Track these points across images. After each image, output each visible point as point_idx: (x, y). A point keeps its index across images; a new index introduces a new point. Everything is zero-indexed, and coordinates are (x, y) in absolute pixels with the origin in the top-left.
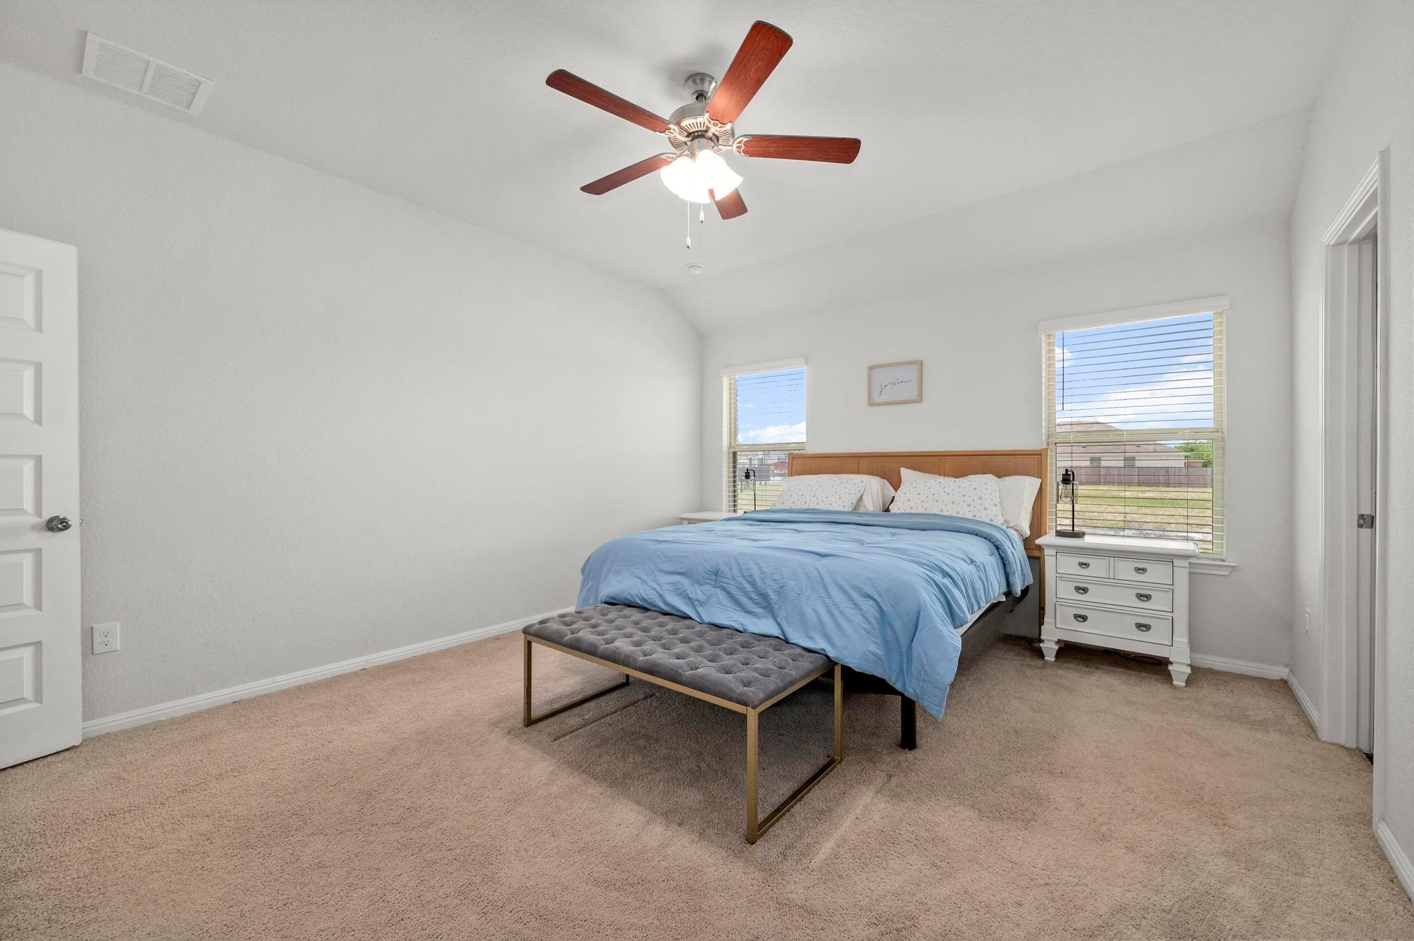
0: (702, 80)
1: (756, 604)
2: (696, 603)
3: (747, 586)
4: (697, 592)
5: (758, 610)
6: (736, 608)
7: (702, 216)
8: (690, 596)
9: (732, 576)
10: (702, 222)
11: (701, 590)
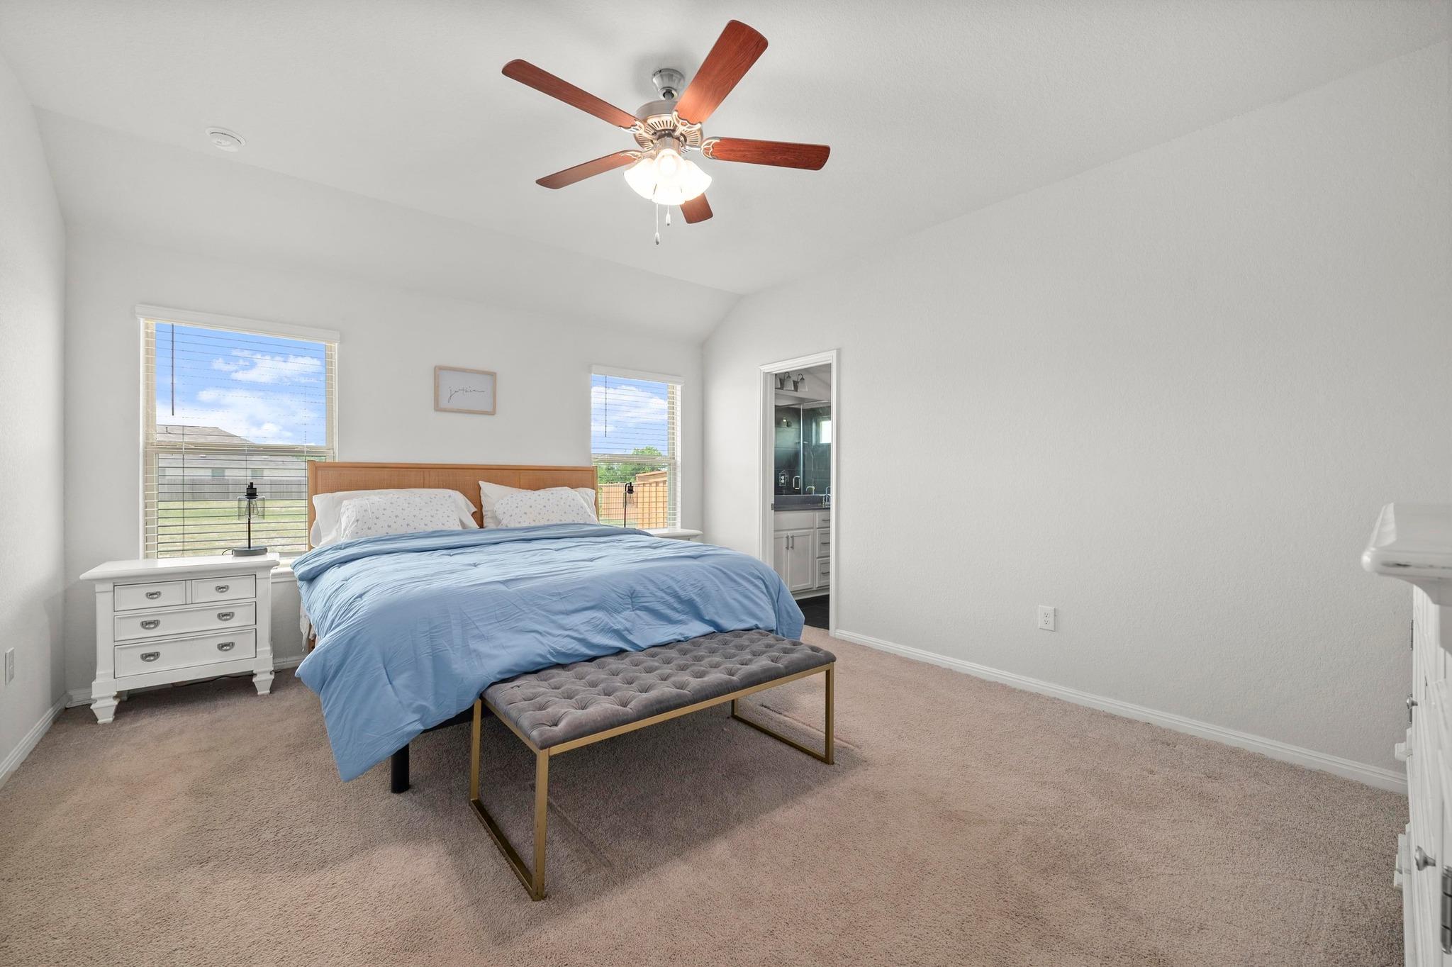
0: (670, 76)
1: (679, 612)
2: (625, 633)
3: (668, 598)
4: (619, 622)
5: (683, 617)
6: (661, 623)
7: (668, 219)
8: (616, 628)
9: (651, 593)
10: (668, 225)
11: (622, 617)
